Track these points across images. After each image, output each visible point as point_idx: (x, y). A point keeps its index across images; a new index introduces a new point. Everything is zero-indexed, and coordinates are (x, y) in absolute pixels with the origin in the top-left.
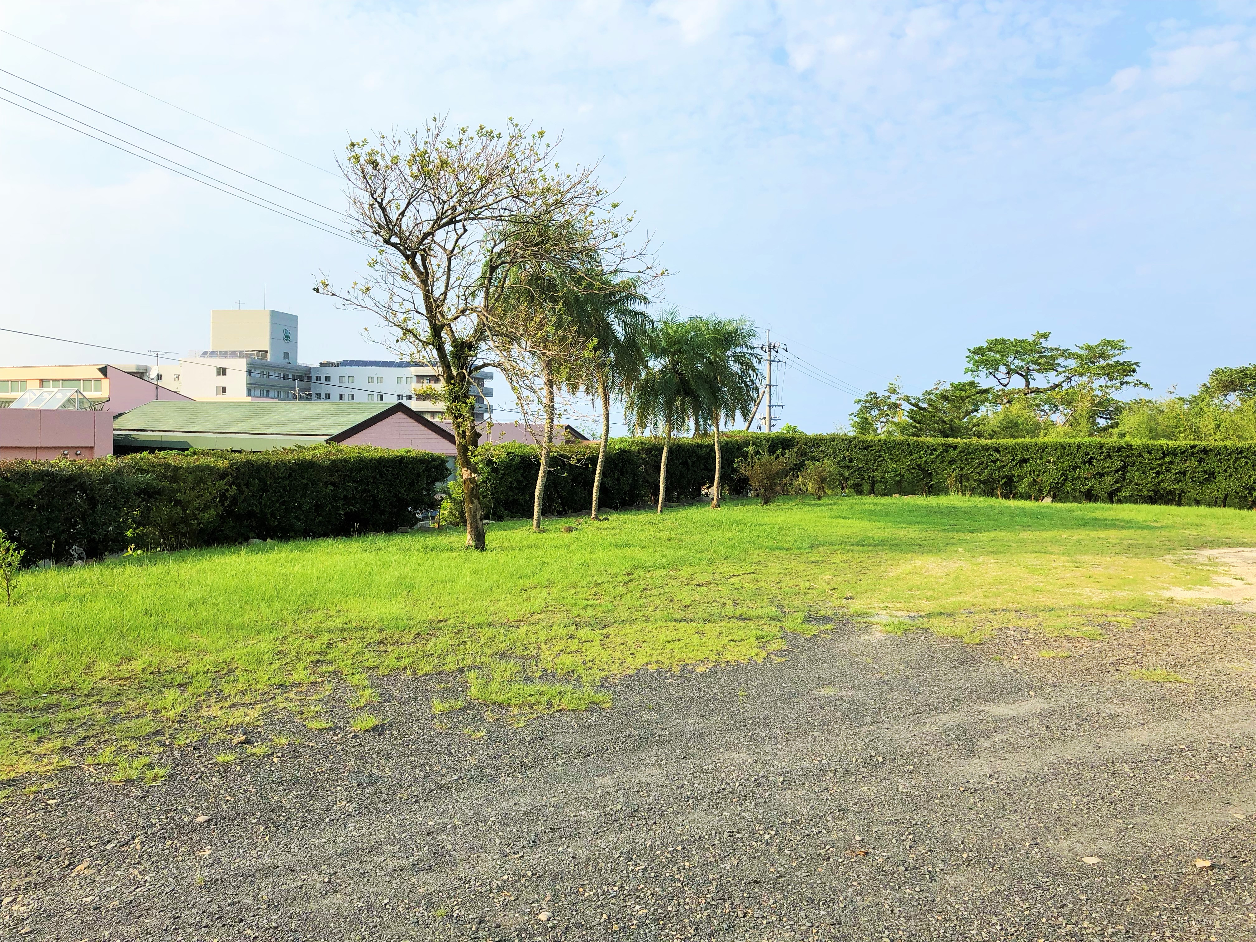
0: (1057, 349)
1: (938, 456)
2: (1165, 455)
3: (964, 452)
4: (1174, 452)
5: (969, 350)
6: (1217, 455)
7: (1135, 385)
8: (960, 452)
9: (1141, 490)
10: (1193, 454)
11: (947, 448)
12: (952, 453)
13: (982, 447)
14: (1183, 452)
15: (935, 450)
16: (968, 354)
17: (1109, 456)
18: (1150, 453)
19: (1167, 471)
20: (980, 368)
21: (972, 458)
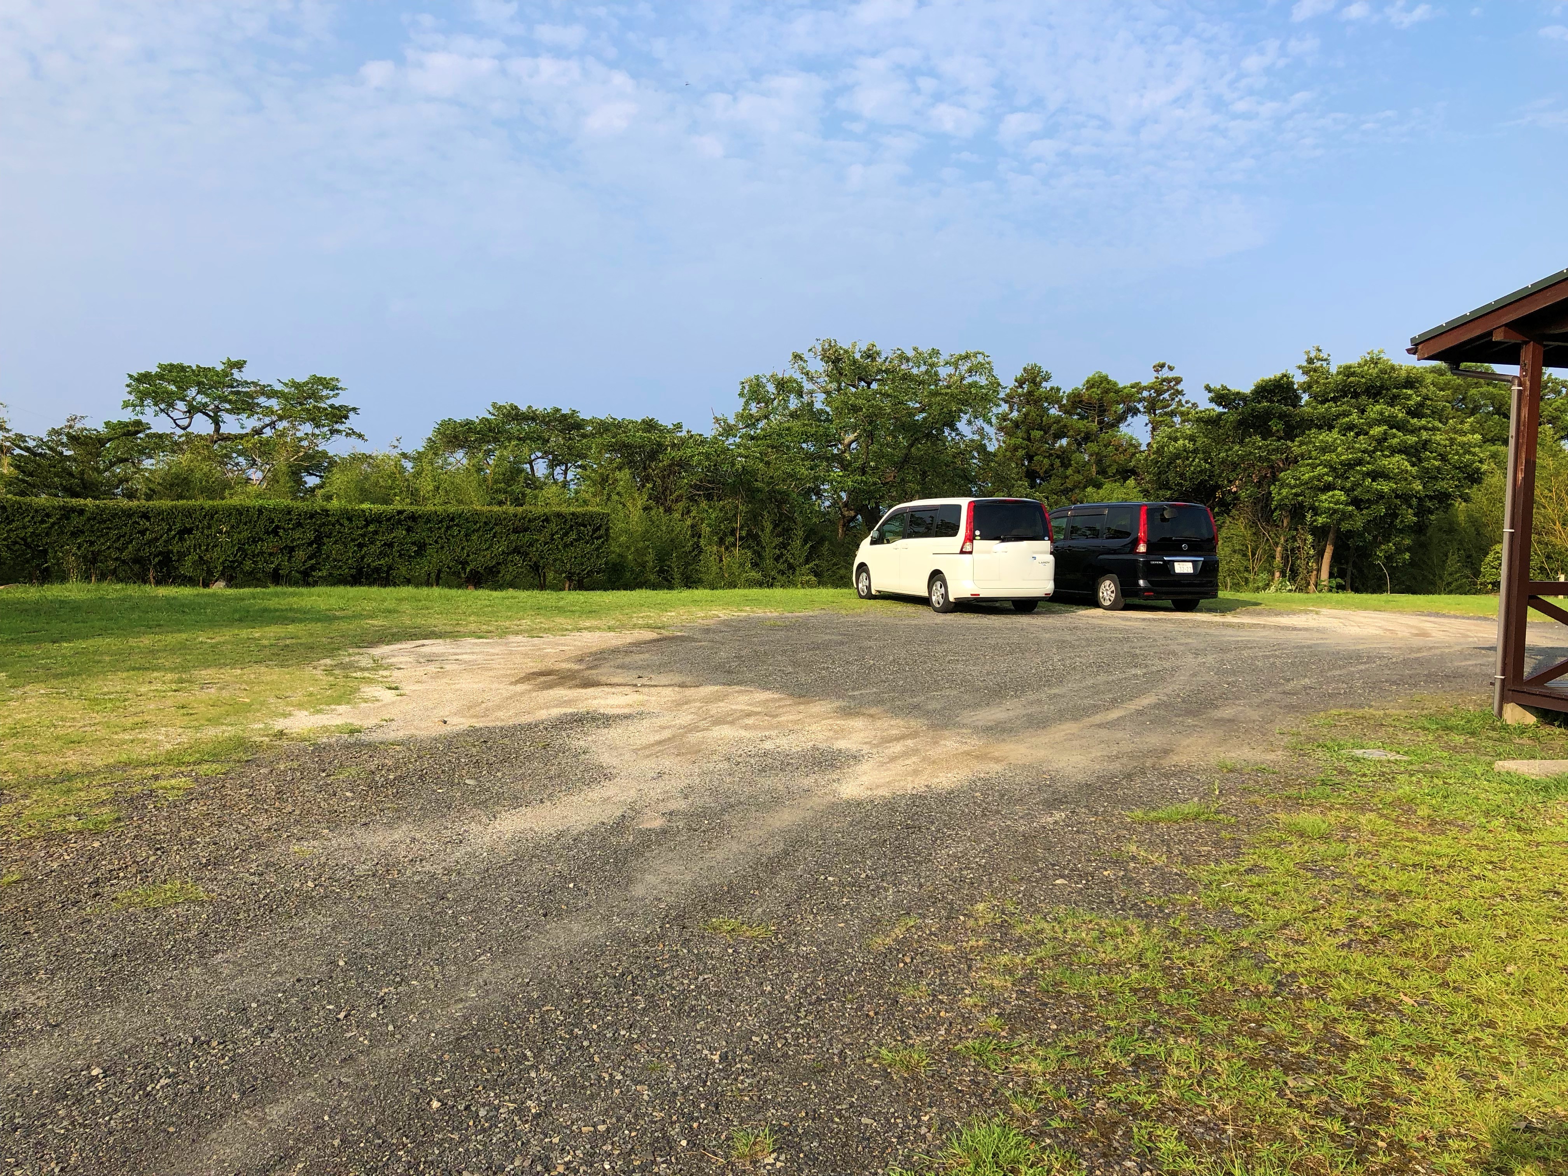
0: (255, 384)
1: (53, 524)
2: (368, 523)
3: (95, 518)
4: (377, 519)
5: (131, 376)
6: (426, 523)
7: (348, 435)
8: (89, 519)
9: (340, 567)
10: (399, 522)
11: (67, 512)
12: (76, 521)
13: (123, 511)
14: (389, 520)
15: (48, 515)
16: (129, 381)
17: (299, 525)
18: (350, 519)
19: (372, 543)
20: (145, 403)
21: (108, 528)
